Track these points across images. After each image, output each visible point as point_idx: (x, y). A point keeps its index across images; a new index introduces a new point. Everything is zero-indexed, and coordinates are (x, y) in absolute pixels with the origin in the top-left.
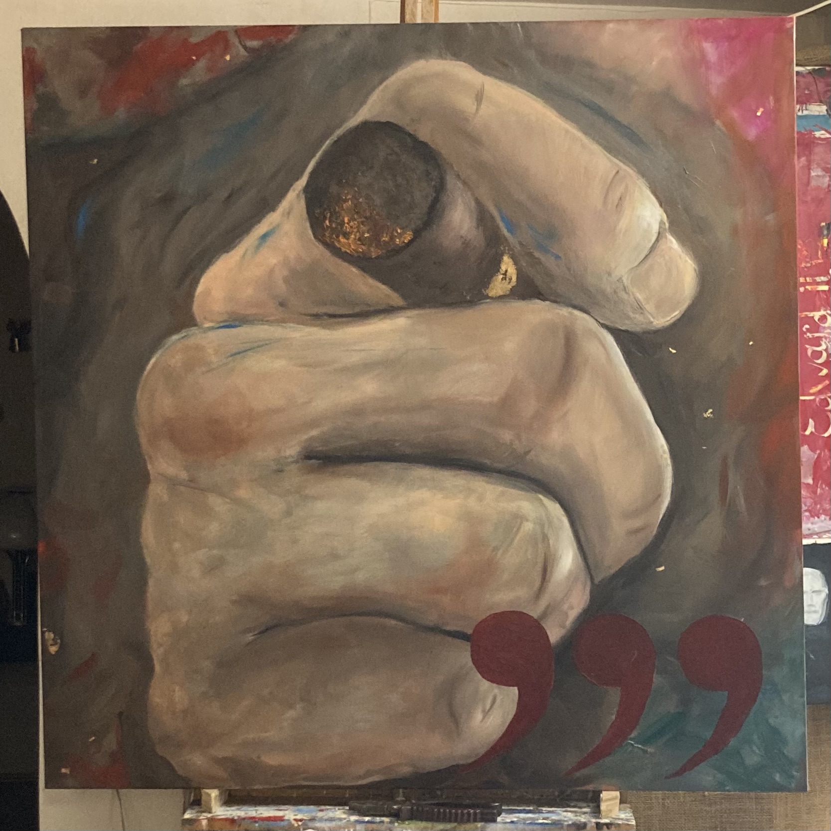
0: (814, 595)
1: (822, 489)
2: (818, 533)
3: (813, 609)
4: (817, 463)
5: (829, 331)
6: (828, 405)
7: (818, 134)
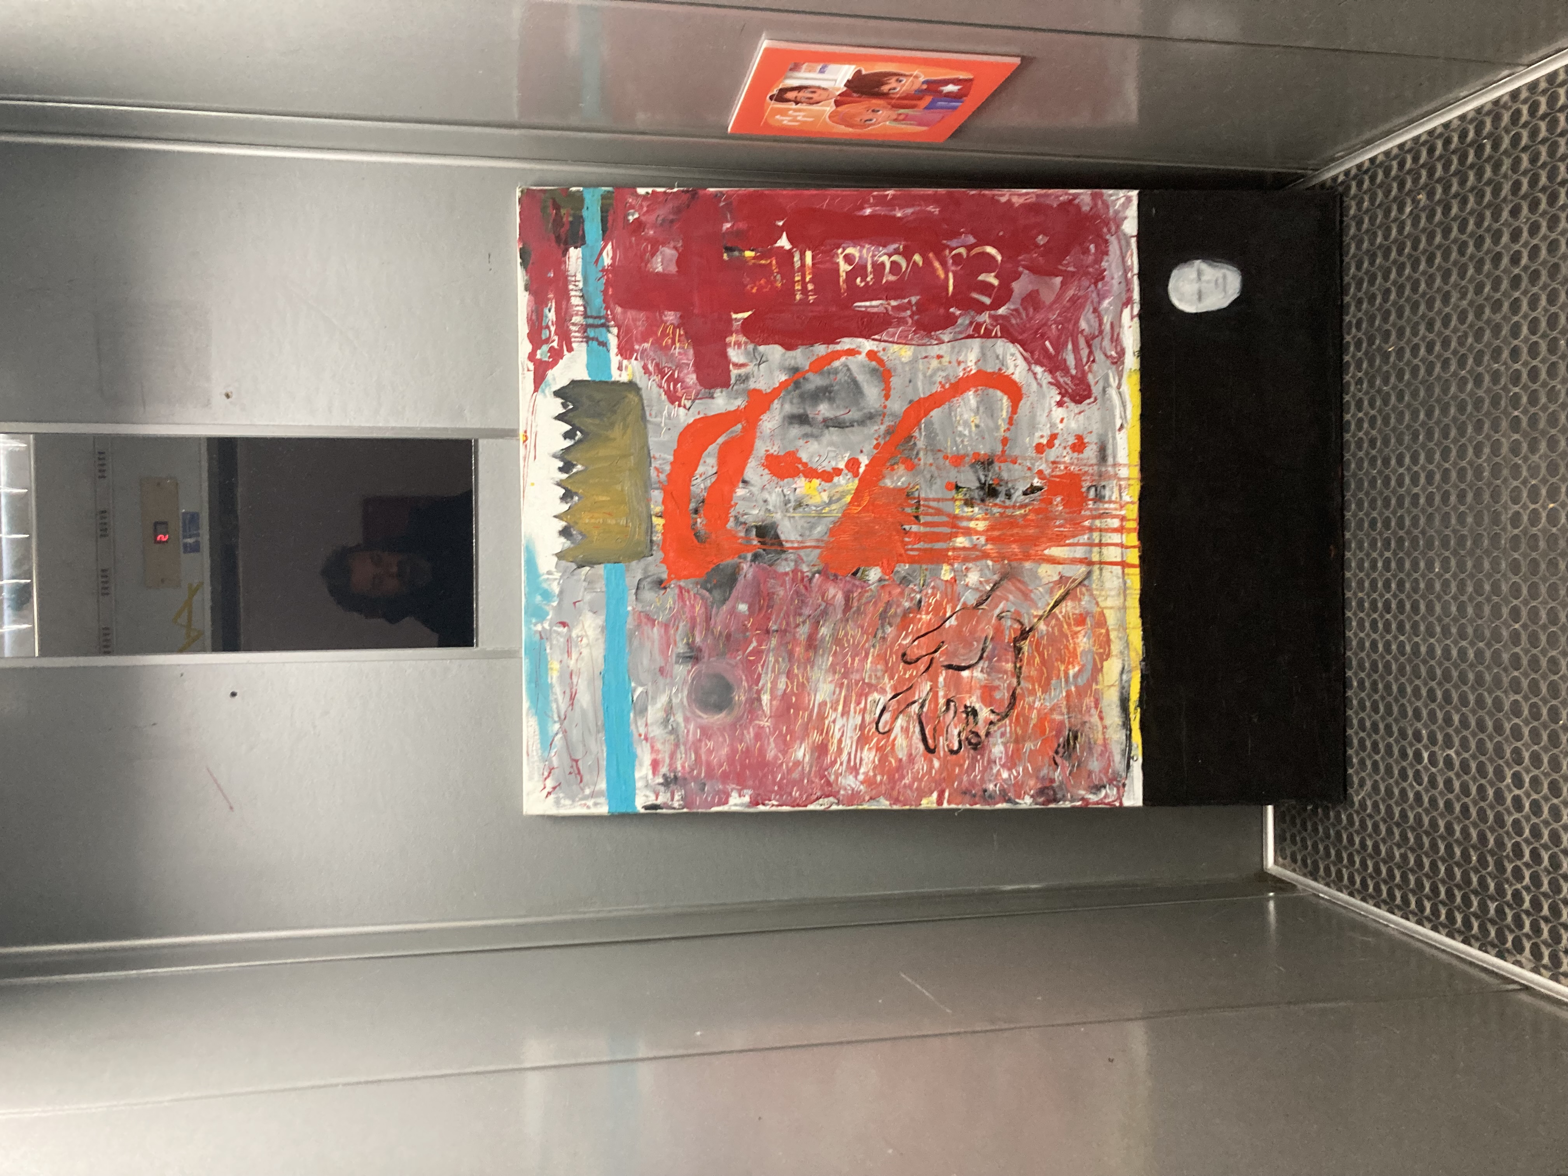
0: (1204, 278)
1: (1067, 265)
2: (1125, 271)
3: (1220, 281)
4: (1034, 270)
5: (865, 251)
6: (960, 254)
7: (607, 260)
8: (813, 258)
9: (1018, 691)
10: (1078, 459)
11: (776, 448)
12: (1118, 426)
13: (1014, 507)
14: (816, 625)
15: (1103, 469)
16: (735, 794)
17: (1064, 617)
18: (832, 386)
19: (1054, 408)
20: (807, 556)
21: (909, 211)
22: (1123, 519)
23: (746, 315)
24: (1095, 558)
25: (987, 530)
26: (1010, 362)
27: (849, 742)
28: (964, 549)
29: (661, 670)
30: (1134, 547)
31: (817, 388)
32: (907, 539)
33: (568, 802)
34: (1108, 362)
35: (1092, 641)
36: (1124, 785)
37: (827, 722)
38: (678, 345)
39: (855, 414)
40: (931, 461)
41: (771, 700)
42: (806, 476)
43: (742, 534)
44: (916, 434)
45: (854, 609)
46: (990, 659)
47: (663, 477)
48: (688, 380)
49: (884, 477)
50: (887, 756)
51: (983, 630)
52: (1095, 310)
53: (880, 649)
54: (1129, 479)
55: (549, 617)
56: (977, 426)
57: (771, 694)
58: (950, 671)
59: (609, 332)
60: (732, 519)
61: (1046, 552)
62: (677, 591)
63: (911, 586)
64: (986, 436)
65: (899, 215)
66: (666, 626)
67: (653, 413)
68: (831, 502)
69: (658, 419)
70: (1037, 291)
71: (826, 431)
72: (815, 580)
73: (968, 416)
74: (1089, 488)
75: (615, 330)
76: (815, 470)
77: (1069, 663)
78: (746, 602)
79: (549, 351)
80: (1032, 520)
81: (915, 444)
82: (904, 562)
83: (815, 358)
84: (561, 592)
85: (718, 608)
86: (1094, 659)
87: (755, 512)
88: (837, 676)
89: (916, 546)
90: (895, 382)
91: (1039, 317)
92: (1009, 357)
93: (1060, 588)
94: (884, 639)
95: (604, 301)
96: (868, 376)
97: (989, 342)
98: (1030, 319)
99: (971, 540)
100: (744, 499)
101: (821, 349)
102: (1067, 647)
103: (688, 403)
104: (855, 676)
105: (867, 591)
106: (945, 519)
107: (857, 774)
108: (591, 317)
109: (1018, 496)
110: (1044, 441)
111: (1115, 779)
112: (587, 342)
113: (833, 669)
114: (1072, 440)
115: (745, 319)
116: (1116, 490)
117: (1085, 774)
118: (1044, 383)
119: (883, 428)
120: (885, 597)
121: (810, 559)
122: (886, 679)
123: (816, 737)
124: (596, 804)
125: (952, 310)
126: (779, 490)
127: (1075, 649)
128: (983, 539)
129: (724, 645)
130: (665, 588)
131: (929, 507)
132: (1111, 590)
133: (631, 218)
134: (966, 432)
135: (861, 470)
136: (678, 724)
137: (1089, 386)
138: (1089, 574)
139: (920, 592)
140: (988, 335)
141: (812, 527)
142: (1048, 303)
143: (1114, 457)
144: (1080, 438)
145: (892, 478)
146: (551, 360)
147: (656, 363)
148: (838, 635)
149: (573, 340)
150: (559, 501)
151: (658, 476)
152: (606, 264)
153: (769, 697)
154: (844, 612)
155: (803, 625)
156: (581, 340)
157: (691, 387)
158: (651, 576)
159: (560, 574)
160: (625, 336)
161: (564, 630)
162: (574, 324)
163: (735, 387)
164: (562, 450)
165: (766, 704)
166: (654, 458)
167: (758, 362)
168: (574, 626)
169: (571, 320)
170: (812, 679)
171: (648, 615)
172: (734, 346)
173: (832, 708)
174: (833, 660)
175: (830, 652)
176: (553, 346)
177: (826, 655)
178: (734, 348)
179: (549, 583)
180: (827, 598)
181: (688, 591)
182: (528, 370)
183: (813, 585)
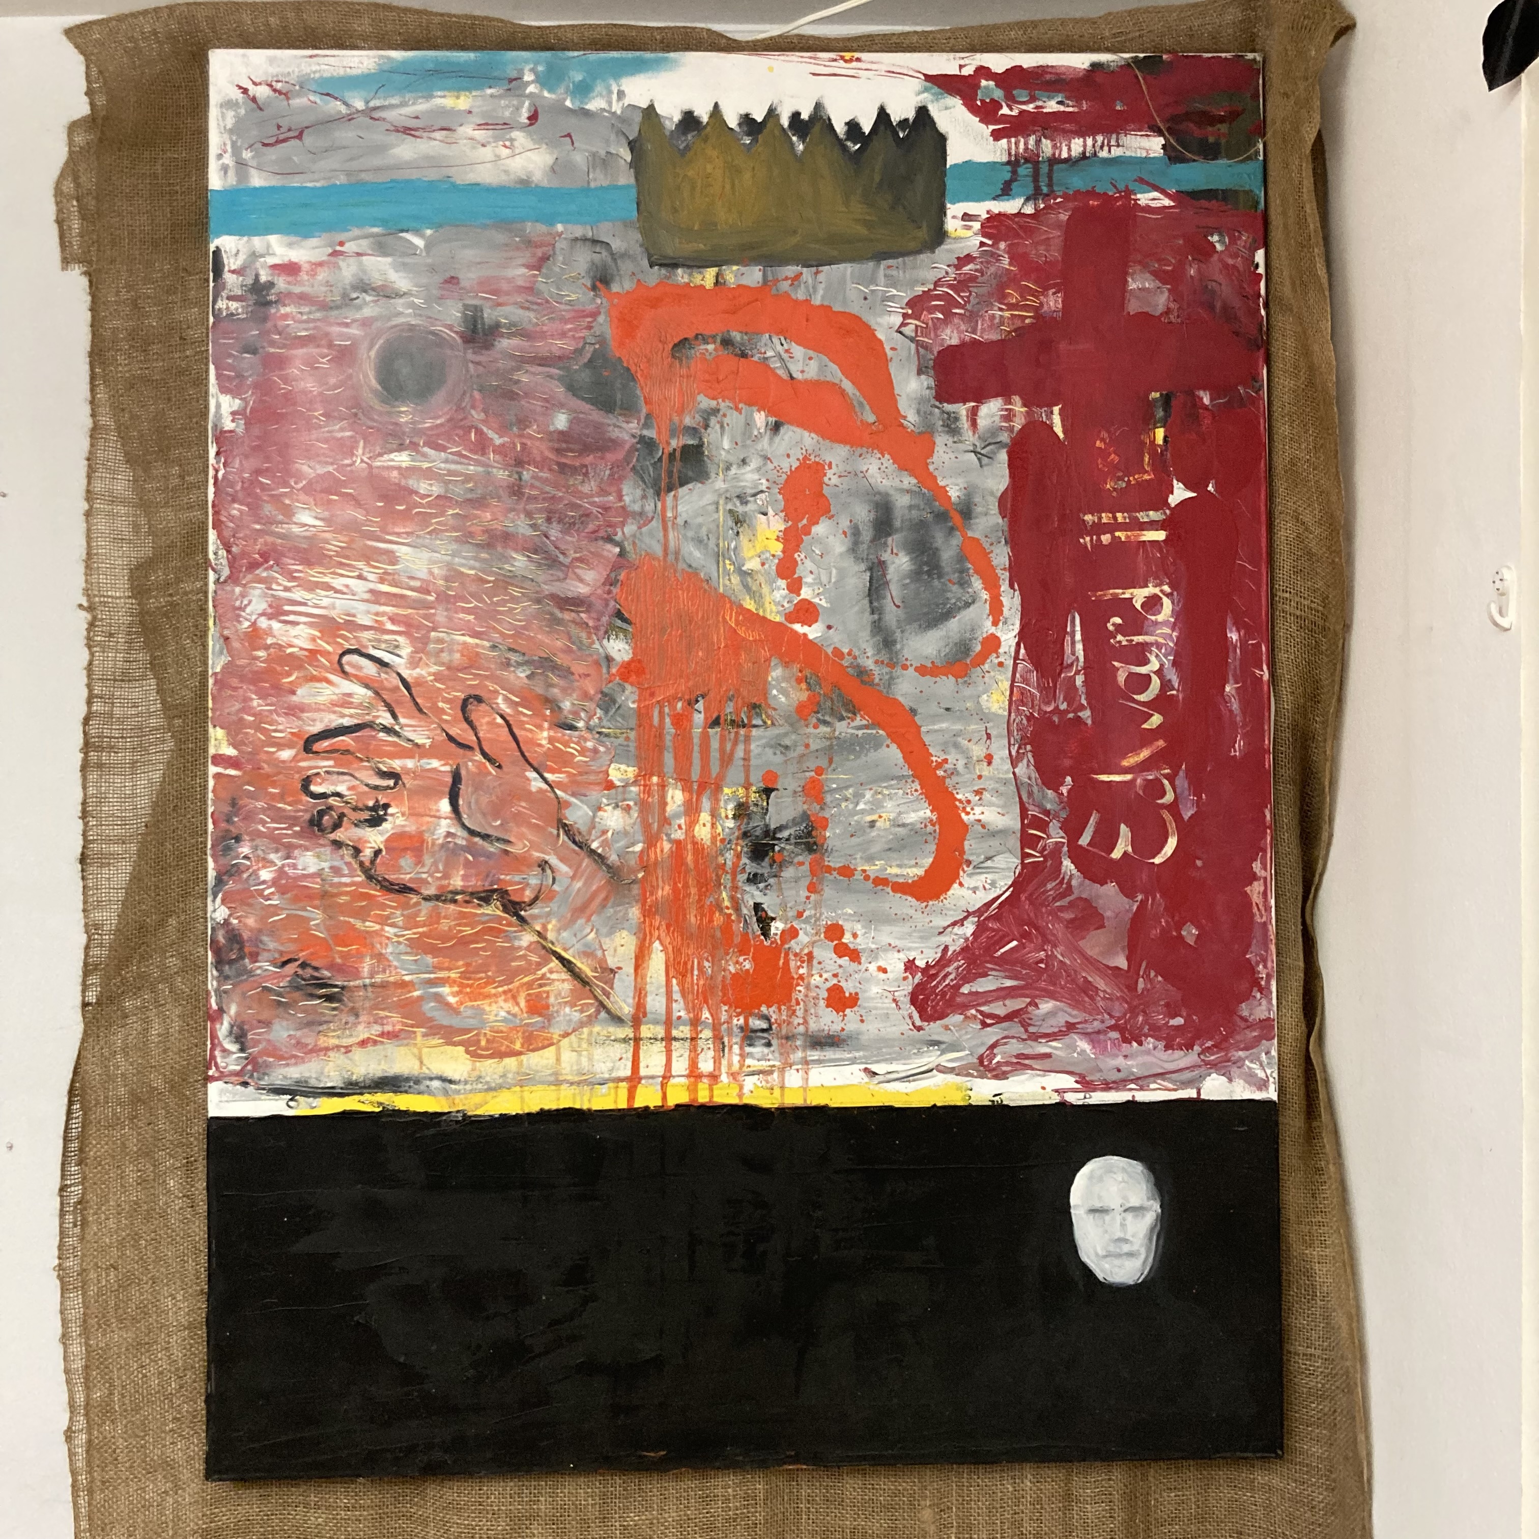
0: (1129, 1216)
1: (1147, 978)
2: (1139, 1079)
3: (1126, 1248)
4: (1138, 922)
5: (1167, 630)
6: (1164, 794)
7: (1145, 198)
8: (1154, 543)
9: (414, 898)
10: (816, 998)
11: (835, 480)
12: (874, 1068)
13: (735, 888)
14: (533, 549)
15: (798, 1043)
16: (237, 404)
17: (543, 976)
18: (940, 576)
19: (904, 957)
20: (651, 534)
21: (1235, 706)
22: (714, 1077)
23: (1058, 429)
24: (646, 1031)
25: (695, 843)
26: (979, 880)
27: (325, 602)
28: (663, 804)
29: (452, 280)
30: (664, 1097)
31: (936, 551)
32: (680, 705)
33: (230, 122)
34: (982, 1050)
35: (502, 1026)
36: (245, 1084)
37: (360, 565)
38: (1007, 314)
39: (892, 614)
40: (813, 747)
41: (399, 468)
42: (786, 532)
43: (688, 421)
44: (858, 721)
45: (560, 615)
46: (469, 849)
47: (785, 286)
48: (948, 331)
49: (786, 665)
50: (300, 667)
51: (521, 837)
52: (1071, 1027)
53: (487, 658)
54: (782, 1088)
55: (546, 94)
56: (872, 824)
57: (409, 469)
58: (449, 780)
59: (1027, 200)
60: (713, 403)
61: (657, 945)
62: (591, 307)
63: (599, 712)
64: (855, 840)
65: (1228, 689)
66: (530, 289)
67: (894, 272)
68: (744, 574)
69: (881, 279)
70: (1102, 926)
71: (863, 567)
72: (609, 546)
73: (890, 809)
74: (767, 1018)
75: (1029, 210)
76: (797, 549)
77: (462, 985)
78: (570, 428)
79: (992, 100)
80: (711, 921)
81: (842, 719)
82: (639, 701)
83: (986, 546)
84: (586, 113)
85: (560, 379)
86: (468, 1031)
87: (726, 444)
88: (441, 582)
89: (668, 720)
90: (946, 684)
91: (1057, 929)
92: (990, 877)
93: (595, 970)
94: (507, 664)
95: (1077, 192)
96: (956, 638)
97: (1014, 842)
98: (1054, 913)
99: (677, 816)
100: (749, 424)
101: (1001, 556)
102: (490, 981)
103: (909, 330)
104: (440, 615)
105: (589, 638)
106: (715, 769)
107: (270, 617)
108: (1051, 171)
109: (753, 895)
110: (847, 939)
111: (255, 1070)
112: (1008, 163)
113: (453, 575)
114: (849, 987)
115: (1050, 427)
116: (764, 1065)
117: (265, 1015)
118: (946, 939)
119: (869, 664)
120: (578, 668)
121: (647, 540)
122: (434, 669)
123: (334, 543)
124: (225, 169)
125: (1069, 779)
126: (764, 484)
127: (488, 996)
128: (679, 835)
129: (497, 388)
130: (594, 288)
131: (735, 743)
132: (590, 1059)
133: (1215, 238)
134: (861, 806)
135: (797, 627)
136: (359, 308)
137: (942, 1017)
138: (617, 1020)
139: (589, 729)
140: (1027, 841)
141: (699, 542)
142: (1081, 943)
143: (819, 1062)
144: (853, 1001)
145: (785, 679)
146: (979, 103)
147: (977, 277)
148: (512, 585)
149: (1013, 140)
150: (743, 112)
151: (786, 279)
152: (1139, 196)
153: (404, 465)
154: (553, 597)
155: (531, 526)
156: (1013, 153)
157: (937, 336)
158: (616, 264)
159: (619, 112)
160: (1021, 227)
161: (524, 118)
162: (1038, 142)
163: (937, 410)
164: (829, 119)
165: (393, 460)
166: (817, 273)
167: (979, 450)
168: (530, 134)
169: (1046, 138)
170: (436, 539)
171: (548, 259)
172: (1007, 410)
173: (386, 573)
174: (468, 575)
175: (484, 572)
176: (1001, 107)
177: (477, 565)
178: (1002, 410)
179: (604, 93)
180: (578, 567)
181: (589, 328)
182: (961, 67)
183: (601, 543)
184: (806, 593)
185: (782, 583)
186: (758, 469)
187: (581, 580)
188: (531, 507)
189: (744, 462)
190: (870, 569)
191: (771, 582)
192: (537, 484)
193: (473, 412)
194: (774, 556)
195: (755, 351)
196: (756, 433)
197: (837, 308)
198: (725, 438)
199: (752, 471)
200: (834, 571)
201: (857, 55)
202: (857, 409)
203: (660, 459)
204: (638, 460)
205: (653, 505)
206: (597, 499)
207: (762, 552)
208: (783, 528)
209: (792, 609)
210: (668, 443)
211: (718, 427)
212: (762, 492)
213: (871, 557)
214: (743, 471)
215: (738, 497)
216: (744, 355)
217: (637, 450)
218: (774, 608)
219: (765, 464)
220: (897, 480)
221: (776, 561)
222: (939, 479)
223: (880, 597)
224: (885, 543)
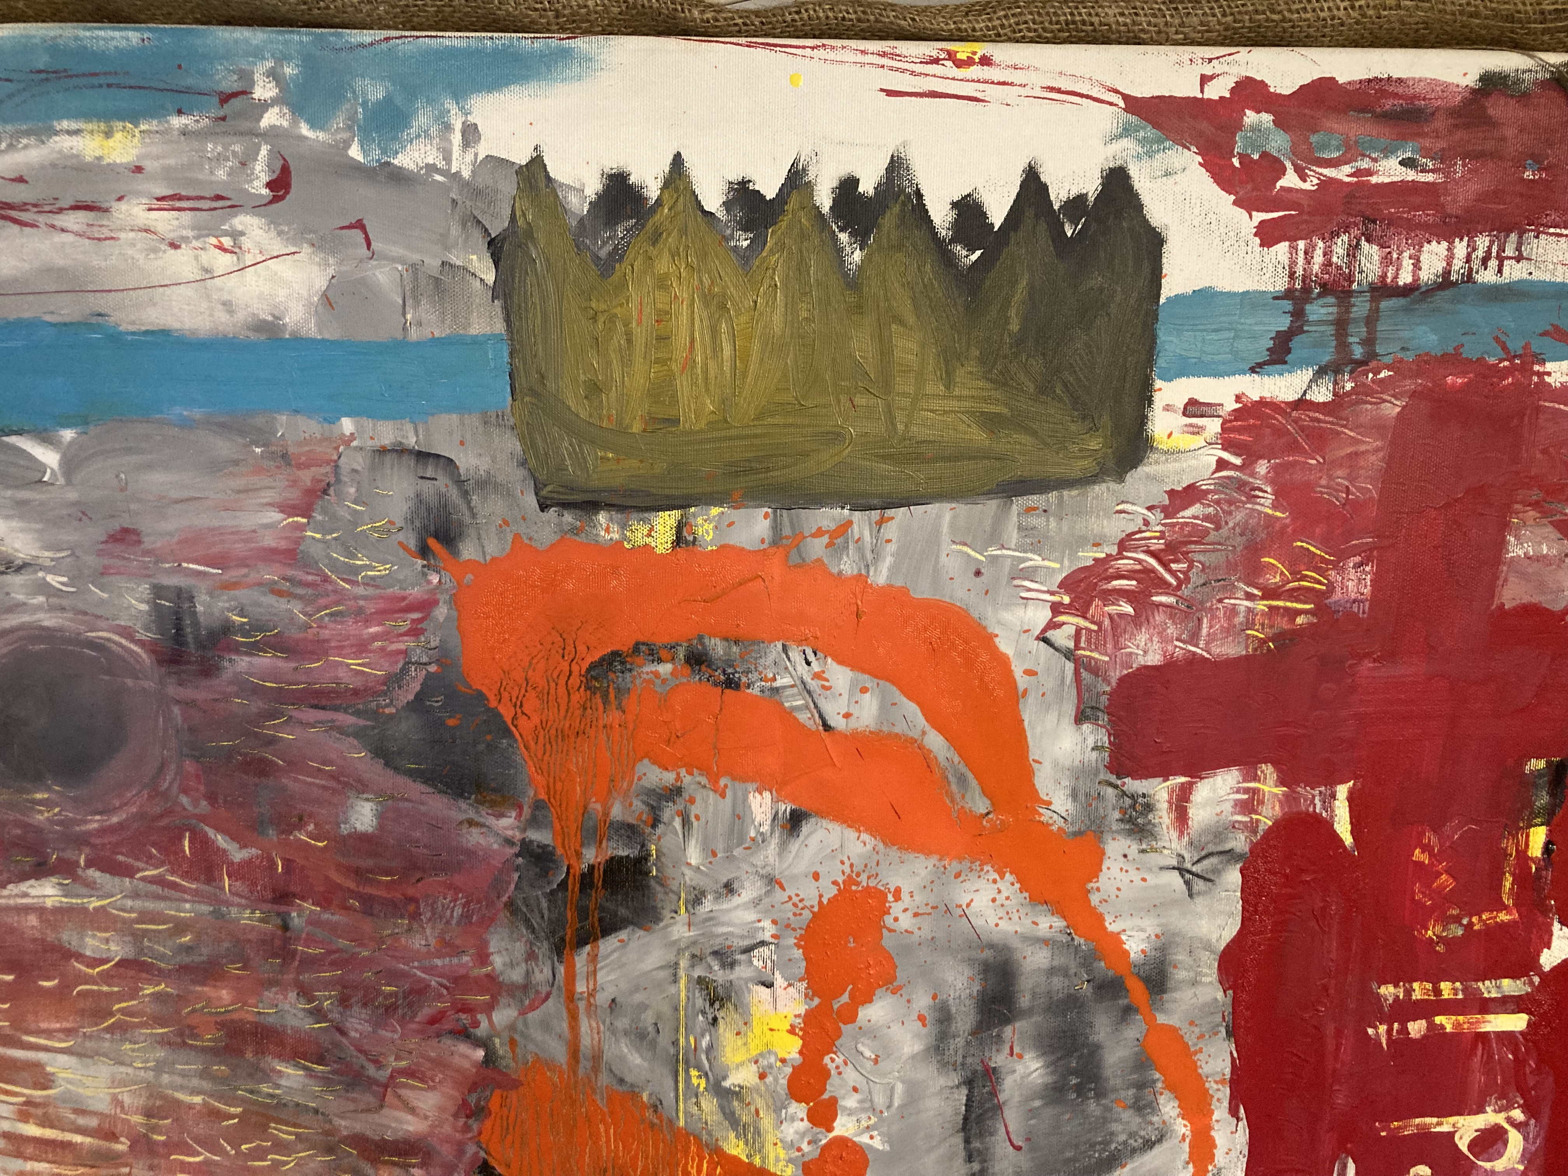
8: (1504, 1035)
11: (906, 921)
18: (1100, 1094)
20: (546, 1025)
23: (1343, 828)
29: (126, 536)
31: (1096, 1049)
38: (1261, 606)
39: (1006, 1162)
41: (40, 911)
42: (809, 1017)
43: (617, 812)
45: (371, 1172)
47: (817, 548)
48: (1142, 637)
55: (305, 130)
57: (59, 911)
59: (1321, 373)
60: (669, 778)
62: (416, 592)
66: (290, 555)
68: (726, 1095)
71: (955, 1079)
72: (463, 1048)
75: (1322, 394)
76: (830, 1047)
78: (381, 827)
79: (1265, 155)
85: (358, 734)
87: (694, 855)
88: (137, 1119)
95: (1424, 358)
100: (739, 817)
101: (1217, 1060)
103: (1063, 637)
108: (1374, 311)
112: (1288, 294)
113: (161, 1107)
115: (1328, 826)
121: (538, 1035)
126: (768, 930)
129: (230, 753)
130: (424, 551)
141: (641, 1038)
146: (1236, 162)
147: (1207, 532)
148: (279, 1121)
149: (1301, 244)
150: (735, 177)
151: (819, 533)
152: (1549, 366)
153: (49, 903)
154: (359, 1141)
155: (310, 1012)
156: (1300, 272)
157: (1117, 647)
158: (469, 502)
159: (466, 174)
160: (1302, 429)
161: (259, 187)
162: (1353, 250)
163: (1110, 791)
164: (919, 195)
165: (25, 895)
166: (881, 522)
167: (1188, 865)
168: (273, 222)
169: (1368, 241)
170: (123, 1040)
171: (325, 492)
172: (1246, 791)
173: (29, 1103)
174: (191, 1106)
175: (221, 1098)
176: (1283, 171)
177: (206, 1085)
178: (1238, 791)
179: (434, 131)
180: (405, 1086)
181: (415, 632)
182: (1205, 79)
183: (447, 1042)
184: (844, 1127)
185: (799, 1110)
186: (756, 903)
187: (413, 1111)
188: (305, 977)
189: (729, 888)
190: (969, 1083)
191: (778, 1108)
192: (320, 934)
193: (184, 800)
194: (783, 1061)
195: (753, 676)
196: (753, 834)
197: (922, 591)
198: (693, 842)
199: (745, 906)
200: (899, 1088)
201: (981, 49)
202: (954, 787)
203: (563, 885)
204: (516, 888)
205: (547, 972)
206: (438, 962)
207: (761, 1055)
208: (802, 1009)
209: (816, 1154)
210: (579, 855)
211: (677, 823)
212: (763, 943)
213: (969, 1060)
214: (725, 906)
215: (715, 953)
216: (731, 684)
217: (517, 868)
218: (782, 1154)
219: (768, 893)
220: (1027, 922)
221: (789, 1070)
222: (1108, 919)
223: (985, 1133)
224: (999, 1036)
